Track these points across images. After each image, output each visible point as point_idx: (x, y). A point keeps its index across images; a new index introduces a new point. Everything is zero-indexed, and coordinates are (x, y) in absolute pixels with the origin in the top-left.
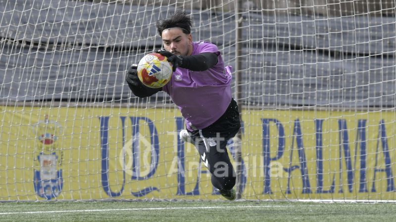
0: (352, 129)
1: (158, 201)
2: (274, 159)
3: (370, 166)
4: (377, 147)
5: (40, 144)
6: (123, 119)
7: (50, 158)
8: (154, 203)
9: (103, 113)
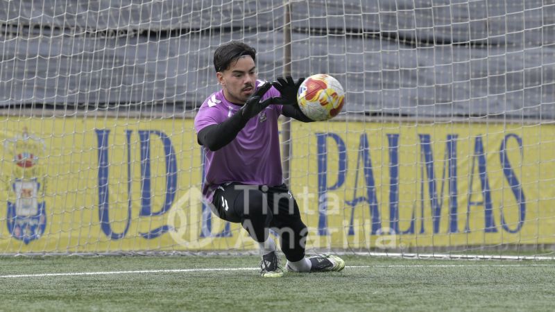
0: (439, 148)
1: (182, 255)
2: (333, 188)
3: (462, 198)
4: (473, 172)
5: (16, 167)
6: (129, 133)
7: (29, 186)
8: (176, 258)
9: (102, 125)
